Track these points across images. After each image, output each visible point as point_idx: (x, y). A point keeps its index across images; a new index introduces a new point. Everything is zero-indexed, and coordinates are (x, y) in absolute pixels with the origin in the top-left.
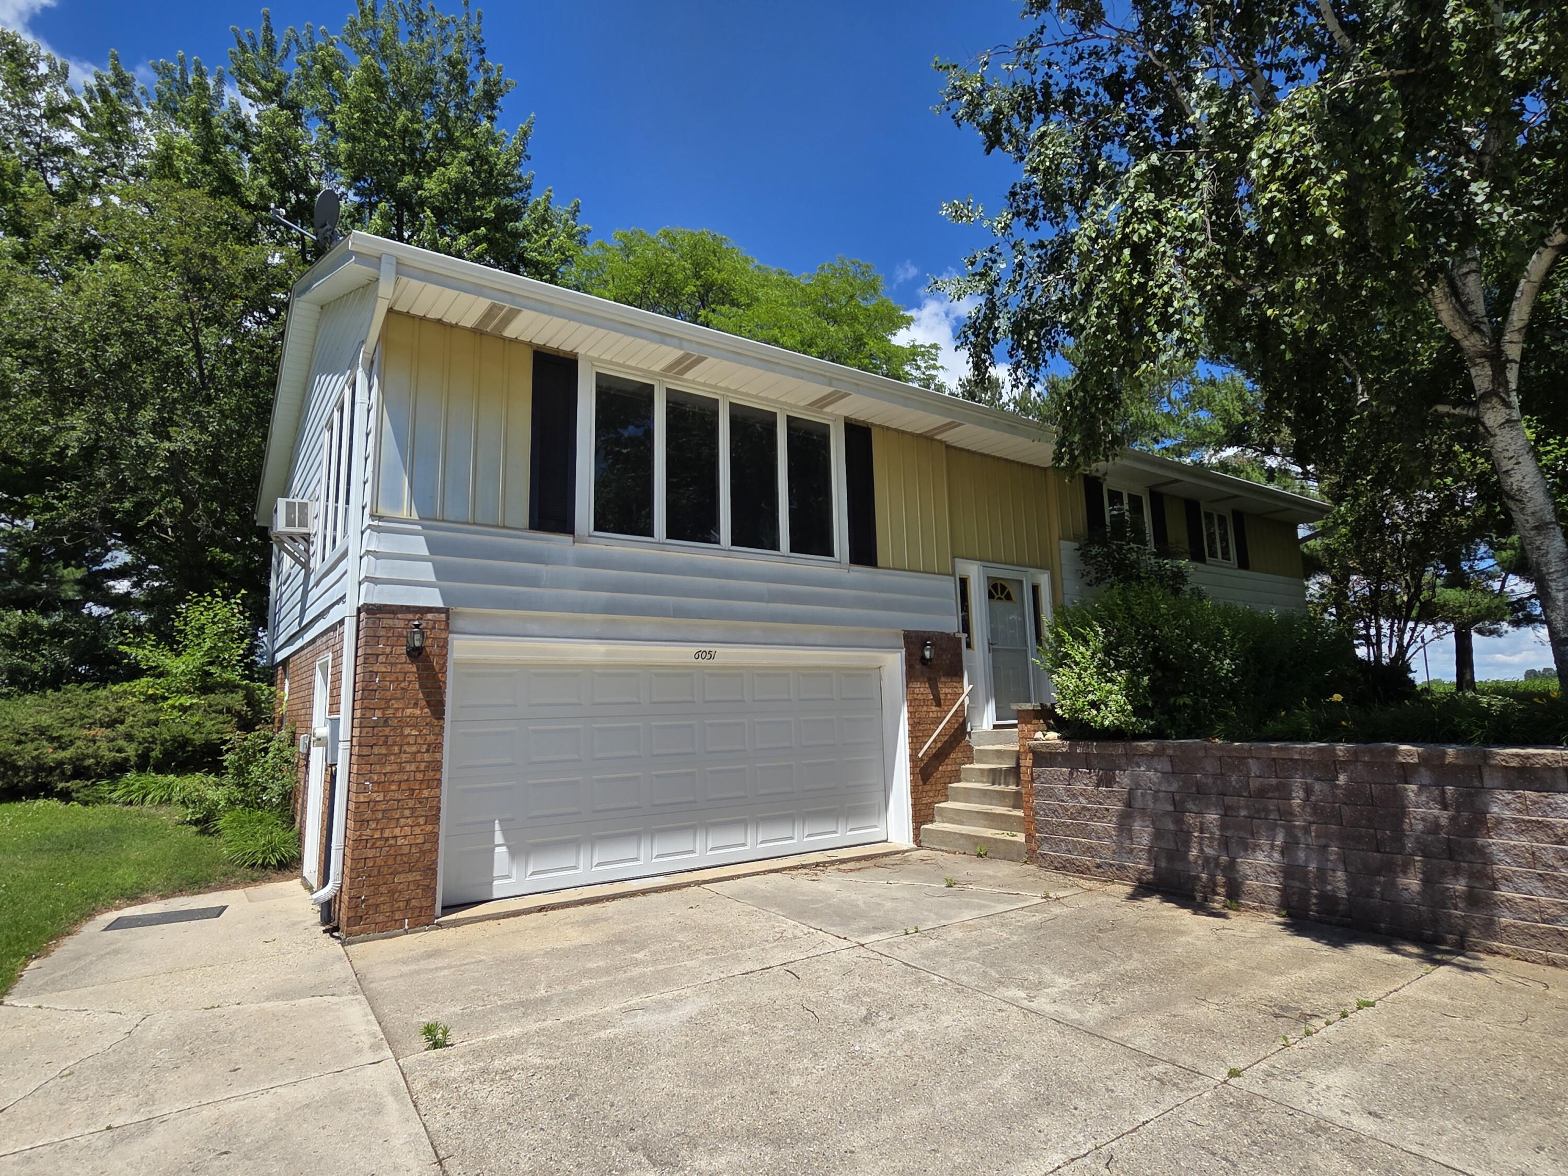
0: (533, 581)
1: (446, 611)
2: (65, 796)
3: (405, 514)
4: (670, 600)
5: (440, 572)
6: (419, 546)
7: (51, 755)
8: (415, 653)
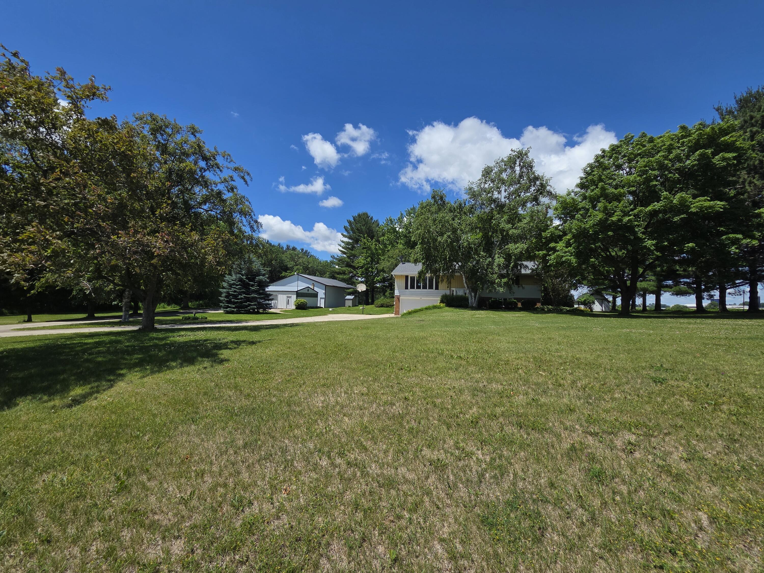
0: (405, 293)
1: (400, 295)
2: (390, 307)
3: (397, 289)
4: (416, 294)
5: (399, 293)
6: (398, 291)
7: (389, 304)
8: (398, 298)
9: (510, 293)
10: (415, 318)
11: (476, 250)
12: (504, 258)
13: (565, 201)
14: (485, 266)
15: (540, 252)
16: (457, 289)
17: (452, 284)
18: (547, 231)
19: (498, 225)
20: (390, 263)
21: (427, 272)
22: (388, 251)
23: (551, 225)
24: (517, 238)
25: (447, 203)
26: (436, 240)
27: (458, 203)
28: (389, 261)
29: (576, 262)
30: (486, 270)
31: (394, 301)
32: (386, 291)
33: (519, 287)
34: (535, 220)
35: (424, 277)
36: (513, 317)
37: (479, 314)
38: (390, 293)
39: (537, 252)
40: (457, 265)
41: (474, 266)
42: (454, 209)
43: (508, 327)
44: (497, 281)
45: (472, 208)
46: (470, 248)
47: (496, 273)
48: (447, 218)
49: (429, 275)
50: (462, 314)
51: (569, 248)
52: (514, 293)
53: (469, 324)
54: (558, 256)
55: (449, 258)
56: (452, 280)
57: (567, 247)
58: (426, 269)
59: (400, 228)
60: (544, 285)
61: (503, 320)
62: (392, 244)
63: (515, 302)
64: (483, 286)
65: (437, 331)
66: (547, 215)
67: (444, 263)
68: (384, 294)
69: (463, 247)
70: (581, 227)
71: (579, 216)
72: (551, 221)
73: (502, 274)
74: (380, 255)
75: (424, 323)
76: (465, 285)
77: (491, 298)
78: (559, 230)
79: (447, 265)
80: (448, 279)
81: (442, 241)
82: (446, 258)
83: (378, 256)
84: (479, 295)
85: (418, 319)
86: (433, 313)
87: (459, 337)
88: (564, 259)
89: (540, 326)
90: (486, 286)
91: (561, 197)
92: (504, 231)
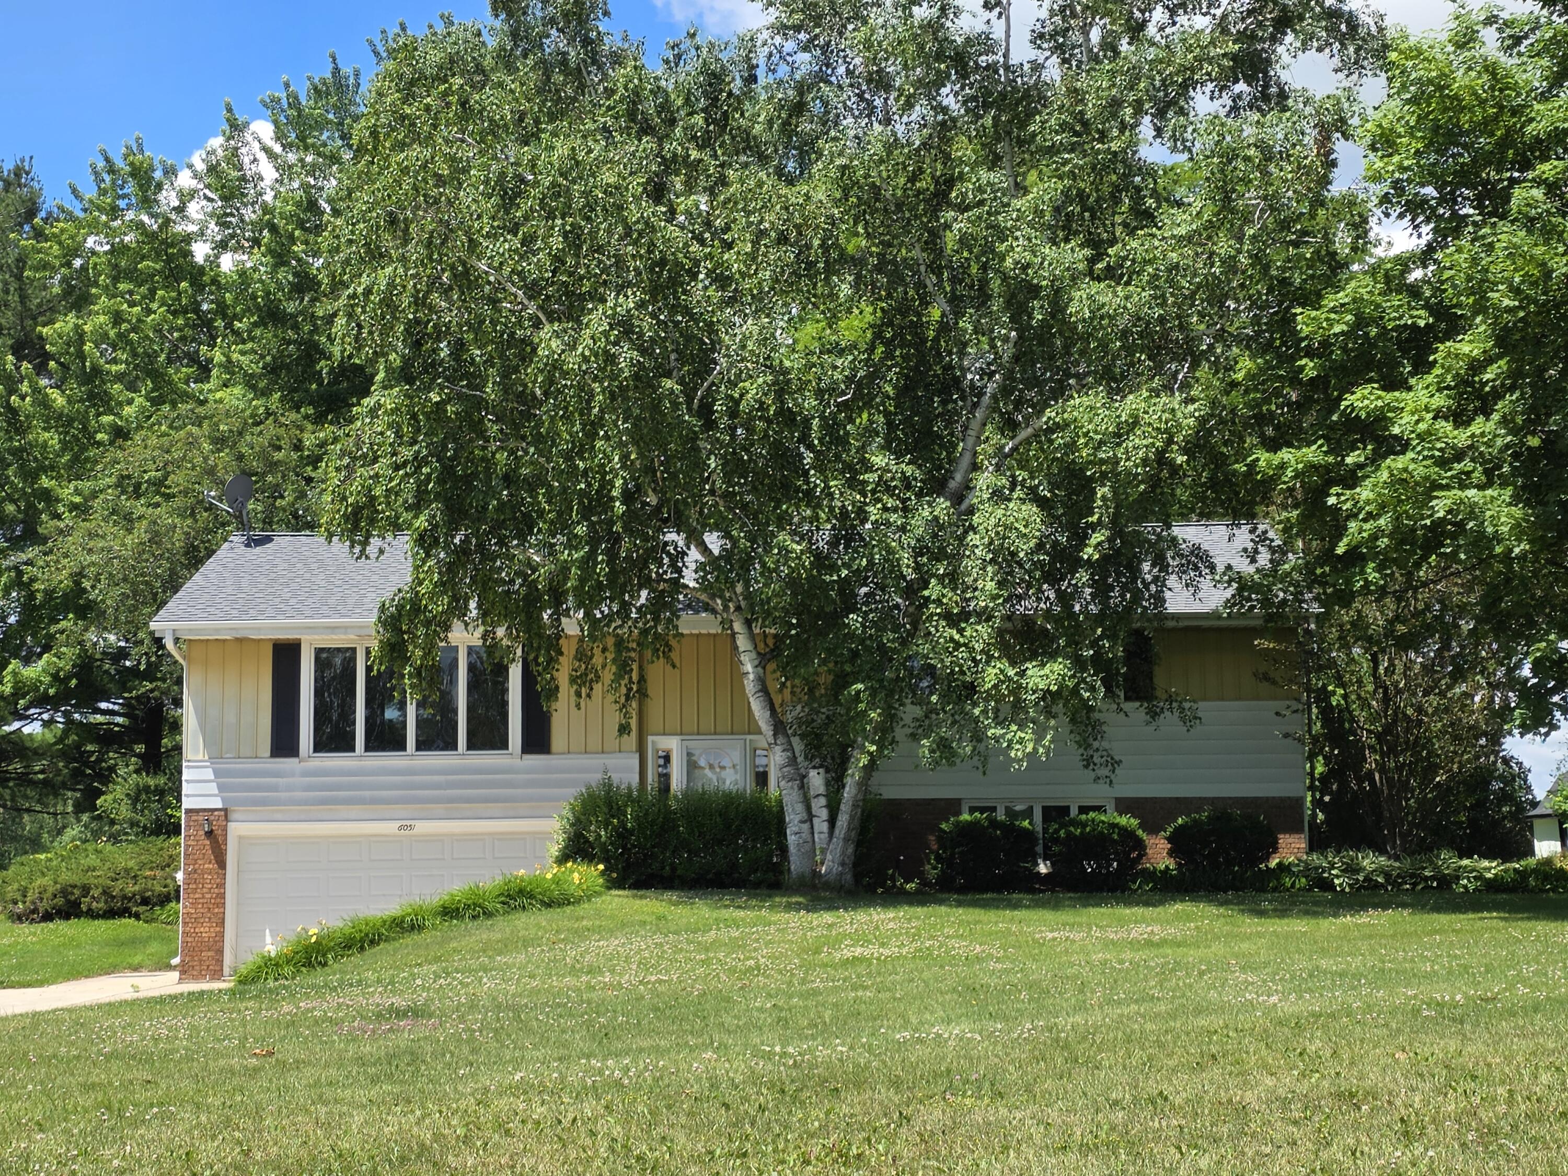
0: (275, 788)
1: (225, 810)
2: (137, 916)
3: (200, 757)
4: (367, 794)
5: (221, 788)
6: (209, 774)
7: (131, 888)
8: (210, 834)
9: (1088, 763)
10: (354, 998)
11: (832, 428)
12: (1042, 503)
13: (1441, 85)
14: (906, 558)
15: (1286, 454)
16: (698, 745)
17: (655, 707)
18: (1330, 301)
19: (988, 249)
20: (141, 531)
21: (458, 609)
22: (120, 434)
23: (1359, 248)
24: (1129, 350)
25: (617, 59)
26: (527, 350)
27: (691, 66)
28: (129, 521)
29: (1518, 530)
30: (912, 591)
31: (170, 863)
32: (106, 776)
33: (1154, 714)
34: (1247, 220)
35: (429, 649)
36: (1109, 944)
37: (861, 939)
38: (137, 797)
39: (1263, 458)
40: (694, 555)
41: (822, 561)
42: (665, 107)
43: (1067, 1022)
44: (990, 676)
45: (799, 108)
46: (788, 418)
47: (985, 616)
48: (609, 178)
49: (475, 638)
50: (735, 945)
51: (1479, 426)
52: (1114, 764)
53: (782, 1022)
54: (1399, 481)
55: (628, 497)
56: (657, 670)
57: (1460, 418)
58: (448, 583)
59: (222, 246)
60: (1323, 695)
61: (1040, 971)
62: (156, 375)
63: (1127, 834)
64: (890, 717)
65: (522, 1089)
66: (1325, 182)
67: (593, 541)
68: (87, 803)
69: (733, 413)
70: (1547, 274)
71: (1538, 193)
72: (1360, 226)
73: (1028, 621)
74: (50, 469)
75: (424, 1028)
76: (757, 707)
77: (953, 806)
78: (1414, 291)
79: (612, 555)
80: (623, 668)
81: (572, 361)
82: (602, 500)
83: (31, 476)
84: (864, 784)
85: (379, 999)
86: (505, 946)
87: (694, 1131)
88: (1441, 506)
89: (1290, 1006)
90: (910, 712)
91: (1417, 53)
92: (1034, 291)
